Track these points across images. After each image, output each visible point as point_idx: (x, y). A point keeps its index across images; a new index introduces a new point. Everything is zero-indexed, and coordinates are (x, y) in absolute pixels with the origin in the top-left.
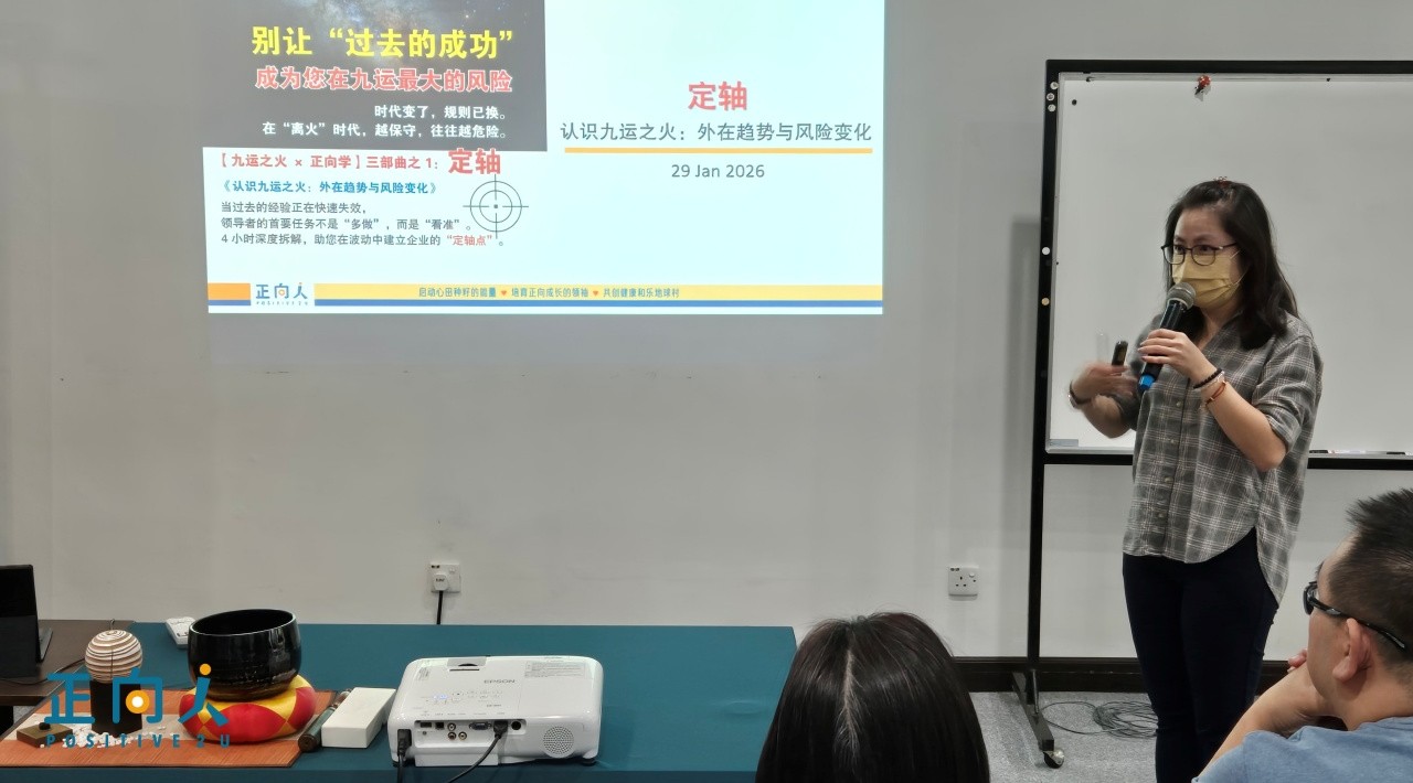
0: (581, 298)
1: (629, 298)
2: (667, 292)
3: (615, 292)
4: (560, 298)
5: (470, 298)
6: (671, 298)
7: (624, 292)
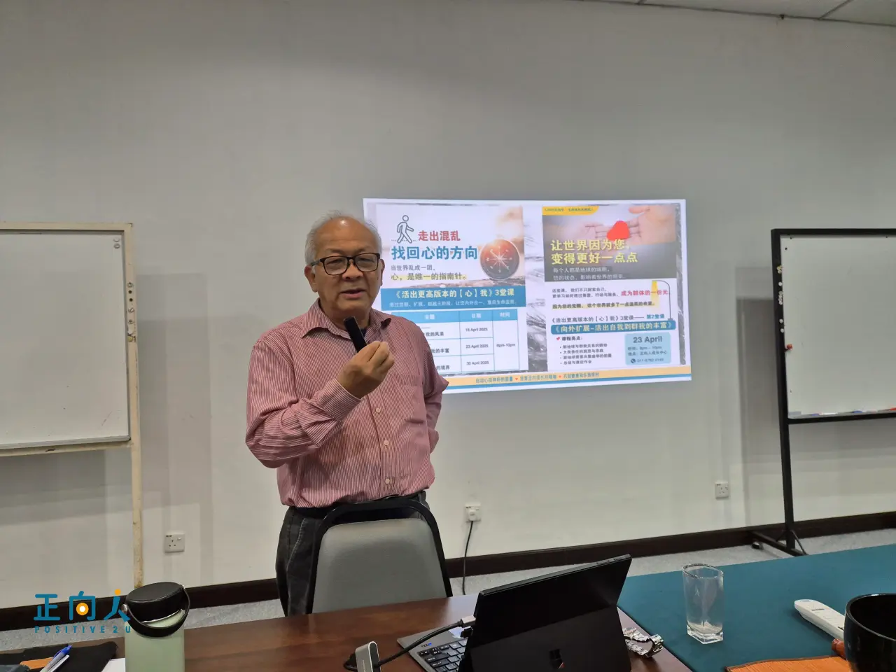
0: (553, 379)
1: (575, 378)
2: (593, 374)
3: (569, 376)
4: (543, 380)
5: (500, 382)
6: (595, 377)
7: (573, 375)
